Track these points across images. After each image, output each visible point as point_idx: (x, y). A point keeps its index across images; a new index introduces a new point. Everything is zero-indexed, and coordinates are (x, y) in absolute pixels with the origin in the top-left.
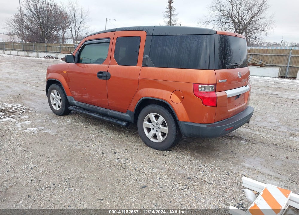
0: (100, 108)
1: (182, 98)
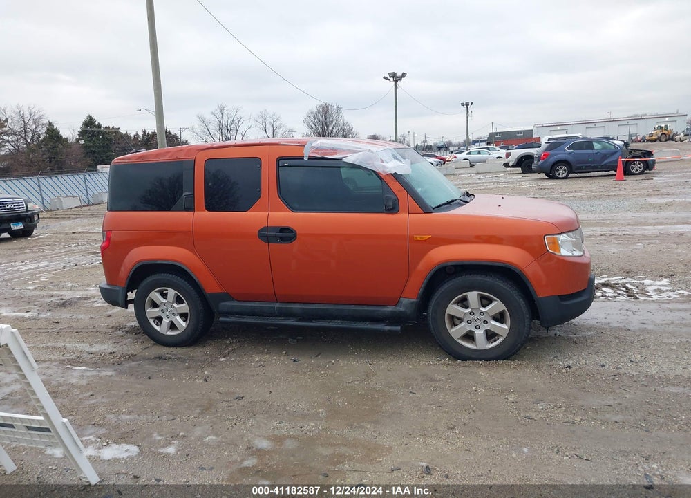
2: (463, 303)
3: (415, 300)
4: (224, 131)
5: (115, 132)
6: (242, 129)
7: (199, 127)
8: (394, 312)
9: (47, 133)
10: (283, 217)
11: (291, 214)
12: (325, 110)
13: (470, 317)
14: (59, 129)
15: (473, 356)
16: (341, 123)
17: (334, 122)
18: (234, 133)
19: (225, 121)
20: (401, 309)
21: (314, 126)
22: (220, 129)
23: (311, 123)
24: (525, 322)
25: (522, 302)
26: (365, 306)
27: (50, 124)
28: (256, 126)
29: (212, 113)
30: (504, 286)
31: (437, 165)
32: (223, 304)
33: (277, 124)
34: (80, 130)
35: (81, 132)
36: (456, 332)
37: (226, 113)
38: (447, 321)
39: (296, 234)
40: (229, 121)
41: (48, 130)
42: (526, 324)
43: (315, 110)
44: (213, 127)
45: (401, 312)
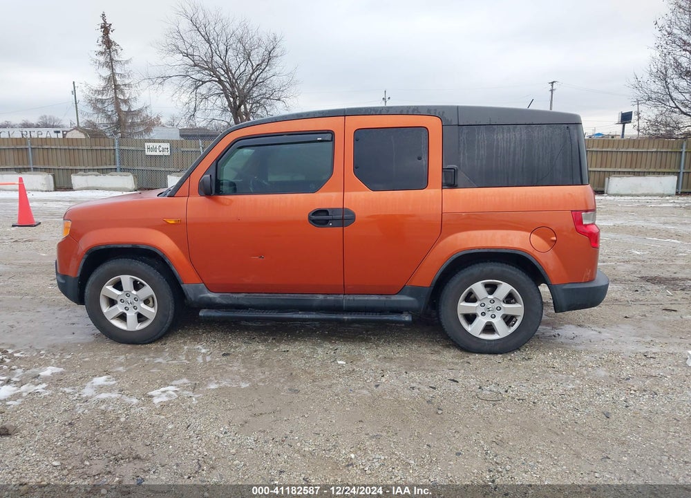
0: (313, 297)
1: (553, 241)
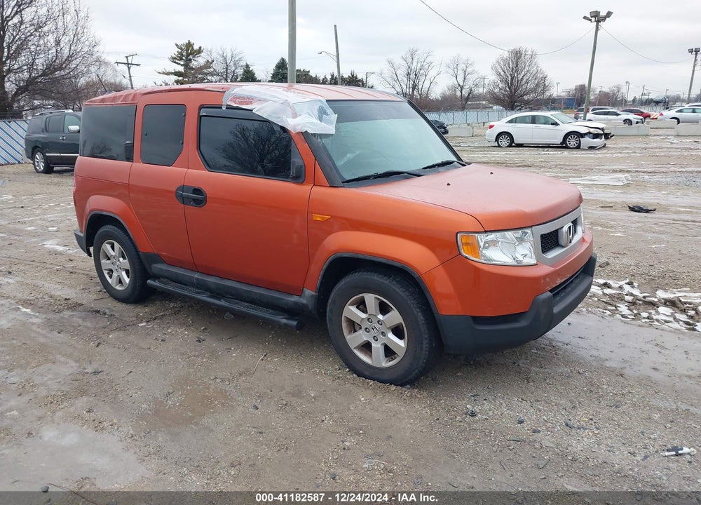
2: (361, 305)
3: (314, 293)
4: (413, 76)
5: (305, 75)
6: (432, 74)
7: (388, 73)
8: (296, 303)
9: (243, 75)
10: (199, 175)
11: (205, 173)
12: (517, 55)
13: (368, 324)
14: (254, 71)
15: (366, 373)
16: (534, 70)
17: (527, 68)
18: (422, 79)
19: (414, 66)
20: (304, 302)
21: (502, 73)
22: (408, 74)
23: (500, 70)
24: (422, 343)
25: (420, 317)
26: (273, 292)
27: (247, 66)
28: (447, 72)
29: (403, 58)
30: (401, 293)
31: (637, 123)
32: (155, 265)
33: (469, 70)
34: (272, 72)
35: (273, 75)
36: (354, 340)
37: (416, 57)
38: (344, 325)
39: (206, 197)
40: (419, 66)
41: (245, 71)
42: (424, 346)
43: (506, 55)
44: (401, 73)
45: (303, 304)
